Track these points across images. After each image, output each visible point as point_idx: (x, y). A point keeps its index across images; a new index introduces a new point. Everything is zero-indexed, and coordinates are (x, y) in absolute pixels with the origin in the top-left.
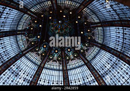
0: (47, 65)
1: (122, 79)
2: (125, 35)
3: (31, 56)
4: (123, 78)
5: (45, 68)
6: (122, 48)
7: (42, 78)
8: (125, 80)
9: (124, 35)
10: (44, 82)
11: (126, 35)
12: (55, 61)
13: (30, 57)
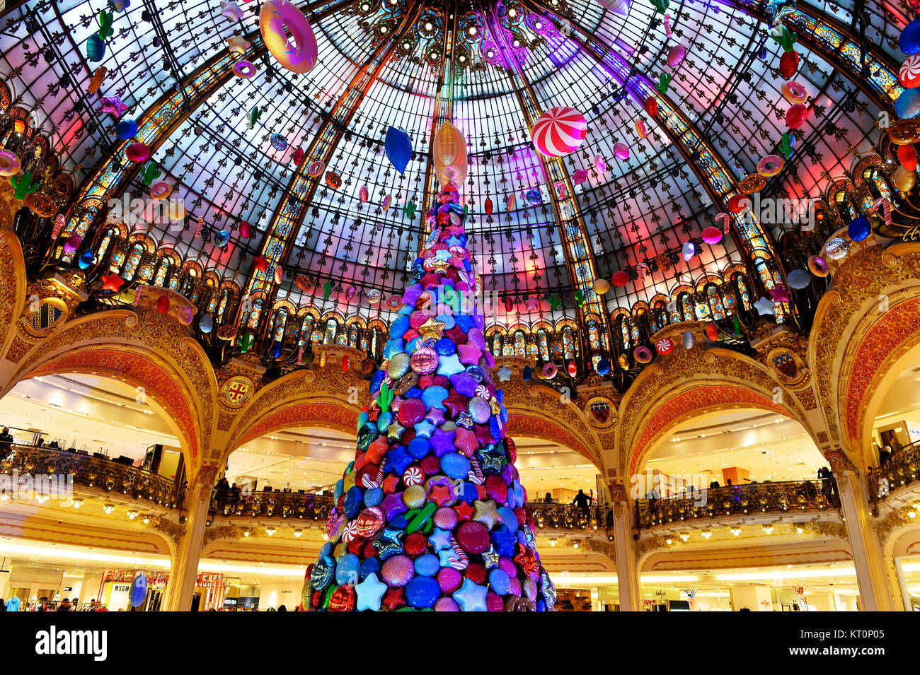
0: (388, 70)
1: (637, 152)
2: (681, 19)
3: (339, 28)
4: (640, 150)
5: (380, 80)
6: (654, 63)
7: (366, 112)
8: (648, 157)
9: (678, 17)
10: (370, 127)
11: (684, 22)
12: (416, 60)
13: (336, 30)
